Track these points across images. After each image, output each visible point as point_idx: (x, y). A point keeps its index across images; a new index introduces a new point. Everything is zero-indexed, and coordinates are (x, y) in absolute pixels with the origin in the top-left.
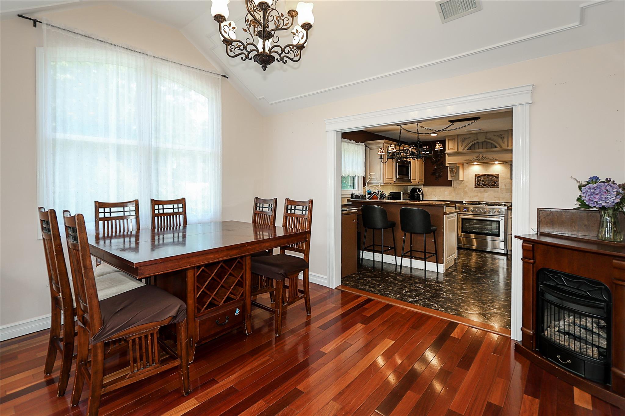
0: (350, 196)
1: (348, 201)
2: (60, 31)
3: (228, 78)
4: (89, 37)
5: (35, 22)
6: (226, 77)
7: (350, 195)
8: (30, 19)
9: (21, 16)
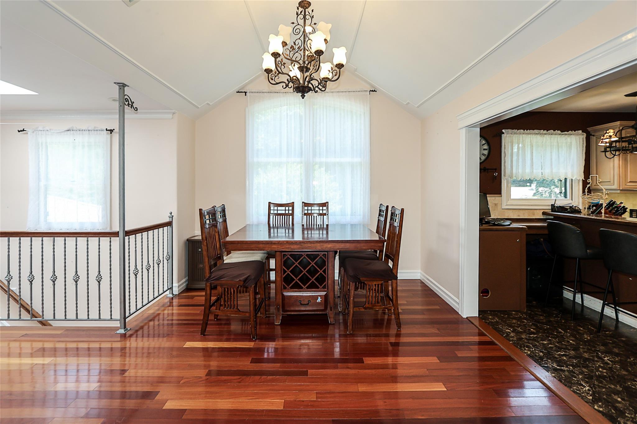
0: (550, 207)
1: (544, 213)
2: (256, 94)
3: (376, 91)
4: (271, 92)
5: (246, 93)
6: (374, 91)
7: (548, 205)
8: (242, 92)
9: (239, 92)
